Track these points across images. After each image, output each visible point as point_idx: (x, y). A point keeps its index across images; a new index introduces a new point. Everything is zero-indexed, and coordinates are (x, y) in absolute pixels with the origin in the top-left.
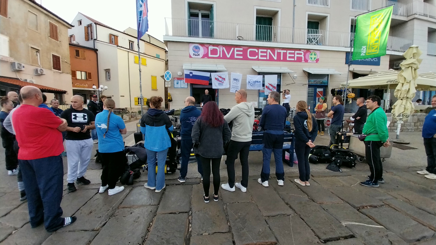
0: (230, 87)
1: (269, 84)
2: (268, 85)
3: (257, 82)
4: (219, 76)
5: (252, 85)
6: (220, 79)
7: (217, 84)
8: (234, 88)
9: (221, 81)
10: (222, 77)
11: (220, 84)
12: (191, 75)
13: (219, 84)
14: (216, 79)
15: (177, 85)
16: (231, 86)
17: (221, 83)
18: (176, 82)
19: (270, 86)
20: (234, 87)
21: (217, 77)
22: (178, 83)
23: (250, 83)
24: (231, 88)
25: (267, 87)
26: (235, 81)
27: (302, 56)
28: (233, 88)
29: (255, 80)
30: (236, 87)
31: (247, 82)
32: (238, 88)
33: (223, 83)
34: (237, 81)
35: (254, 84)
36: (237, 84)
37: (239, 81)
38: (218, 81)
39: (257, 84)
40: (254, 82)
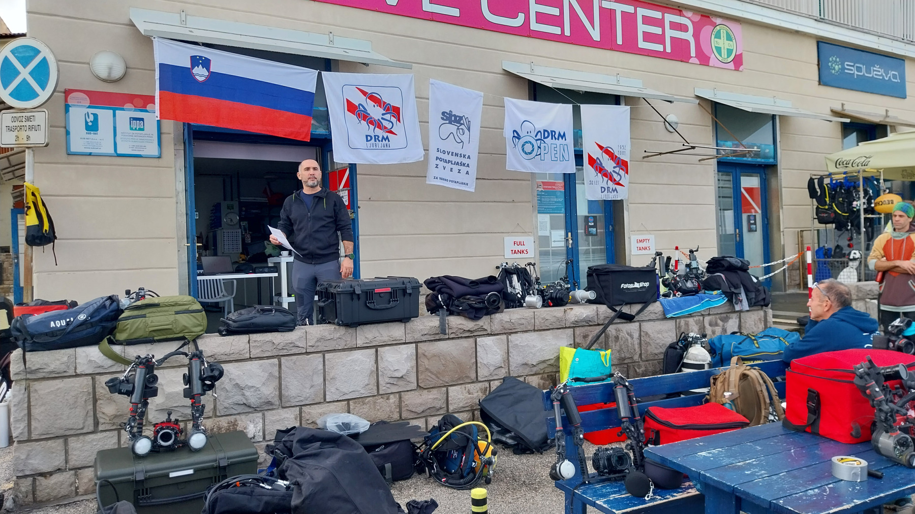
0: (426, 156)
1: (601, 147)
2: (597, 154)
3: (552, 134)
4: (369, 90)
5: (528, 148)
6: (376, 112)
7: (360, 142)
8: (449, 166)
9: (379, 125)
10: (385, 99)
11: (376, 138)
12: (200, 73)
13: (369, 138)
14: (351, 107)
15: (92, 136)
16: (433, 154)
17: (379, 132)
18: (78, 115)
19: (606, 156)
20: (446, 157)
21: (358, 99)
22: (92, 127)
23: (519, 138)
24: (433, 162)
25: (592, 161)
26: (453, 128)
27: (688, 36)
28: (441, 164)
29: (541, 124)
30: (459, 160)
31: (508, 134)
32: (468, 166)
33: (390, 135)
34: (462, 127)
35: (539, 147)
36: (462, 141)
37: (469, 130)
38: (364, 123)
39: (554, 146)
40: (539, 137)
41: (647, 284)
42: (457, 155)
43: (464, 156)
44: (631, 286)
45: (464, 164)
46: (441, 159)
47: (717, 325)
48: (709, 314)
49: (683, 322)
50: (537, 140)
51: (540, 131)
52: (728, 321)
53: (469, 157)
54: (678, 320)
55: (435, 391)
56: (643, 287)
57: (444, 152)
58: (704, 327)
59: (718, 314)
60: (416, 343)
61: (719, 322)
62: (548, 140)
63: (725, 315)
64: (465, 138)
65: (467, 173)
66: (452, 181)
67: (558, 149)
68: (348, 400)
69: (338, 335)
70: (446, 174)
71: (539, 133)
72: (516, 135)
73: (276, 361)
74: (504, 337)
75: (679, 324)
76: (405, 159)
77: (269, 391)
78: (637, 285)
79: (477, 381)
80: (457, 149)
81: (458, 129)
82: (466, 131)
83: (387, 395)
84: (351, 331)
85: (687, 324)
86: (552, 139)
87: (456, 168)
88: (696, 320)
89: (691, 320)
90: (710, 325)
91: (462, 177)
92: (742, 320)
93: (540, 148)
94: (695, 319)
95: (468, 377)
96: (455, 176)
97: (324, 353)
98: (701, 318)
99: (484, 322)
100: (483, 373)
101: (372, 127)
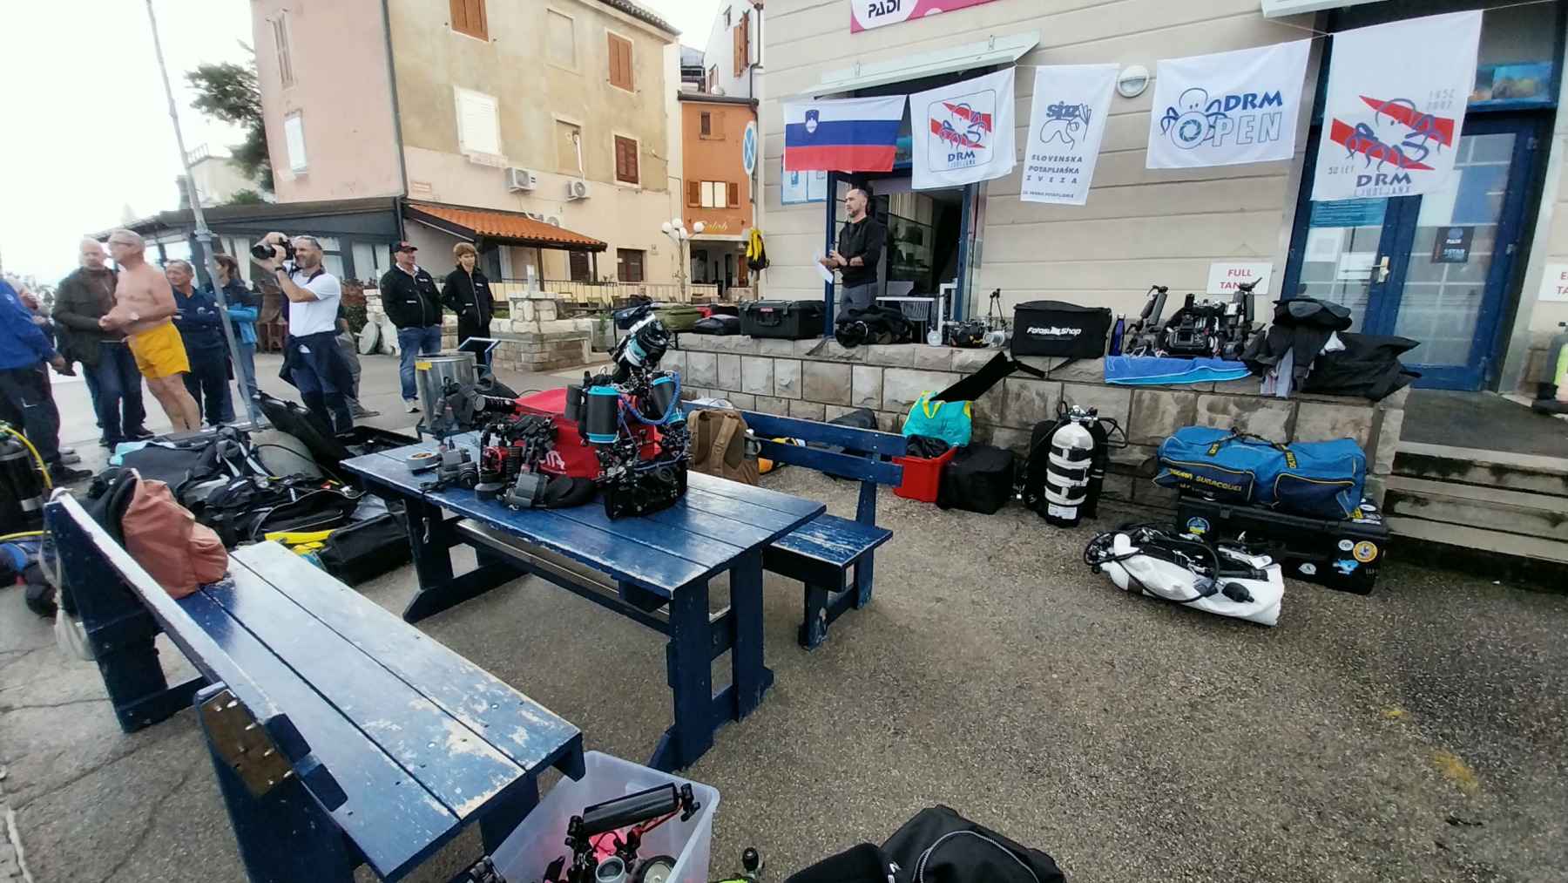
0: (1019, 167)
1: (1376, 104)
3: (1249, 101)
4: (955, 103)
5: (1190, 131)
6: (961, 125)
7: (941, 163)
8: (1050, 174)
9: (963, 140)
10: (975, 109)
11: (960, 155)
13: (951, 157)
14: (936, 127)
15: (795, 187)
16: (1028, 162)
17: (963, 149)
19: (1386, 119)
20: (1047, 164)
21: (943, 115)
22: (795, 182)
23: (1175, 118)
24: (1026, 173)
25: (1345, 134)
26: (1061, 125)
28: (1037, 175)
29: (1224, 88)
30: (1064, 165)
32: (1077, 171)
33: (975, 150)
34: (1078, 120)
35: (1211, 126)
36: (1073, 140)
37: (1087, 122)
38: (947, 141)
39: (1245, 120)
40: (1214, 109)
41: (1077, 332)
42: (1062, 159)
43: (1073, 159)
44: (1045, 331)
45: (1071, 170)
46: (1036, 169)
47: (1225, 411)
48: (1213, 392)
49: (1147, 395)
50: (1208, 116)
51: (1218, 101)
52: (1256, 410)
53: (1080, 160)
54: (1137, 391)
55: (815, 405)
56: (1068, 335)
57: (1044, 158)
58: (1195, 410)
59: (1234, 395)
60: (802, 360)
61: (1233, 409)
62: (1237, 113)
63: (1254, 400)
64: (1077, 135)
65: (1075, 181)
66: (1050, 195)
67: (1257, 124)
68: (755, 395)
69: (748, 343)
70: (1045, 186)
71: (1217, 104)
72: (1171, 114)
73: (714, 355)
74: (881, 369)
75: (1140, 395)
76: (989, 175)
77: (709, 376)
78: (1055, 331)
79: (850, 406)
80: (1065, 151)
81: (1070, 124)
82: (1082, 125)
83: (780, 399)
84: (756, 341)
85: (1156, 400)
86: (1245, 107)
87: (1059, 176)
88: (1178, 398)
89: (1166, 396)
90: (1211, 408)
91: (1067, 187)
92: (1300, 416)
93: (1214, 127)
94: (1176, 394)
95: (842, 400)
96: (1057, 187)
97: (741, 355)
98: (1192, 396)
99: (858, 351)
100: (857, 400)
101: (955, 144)
